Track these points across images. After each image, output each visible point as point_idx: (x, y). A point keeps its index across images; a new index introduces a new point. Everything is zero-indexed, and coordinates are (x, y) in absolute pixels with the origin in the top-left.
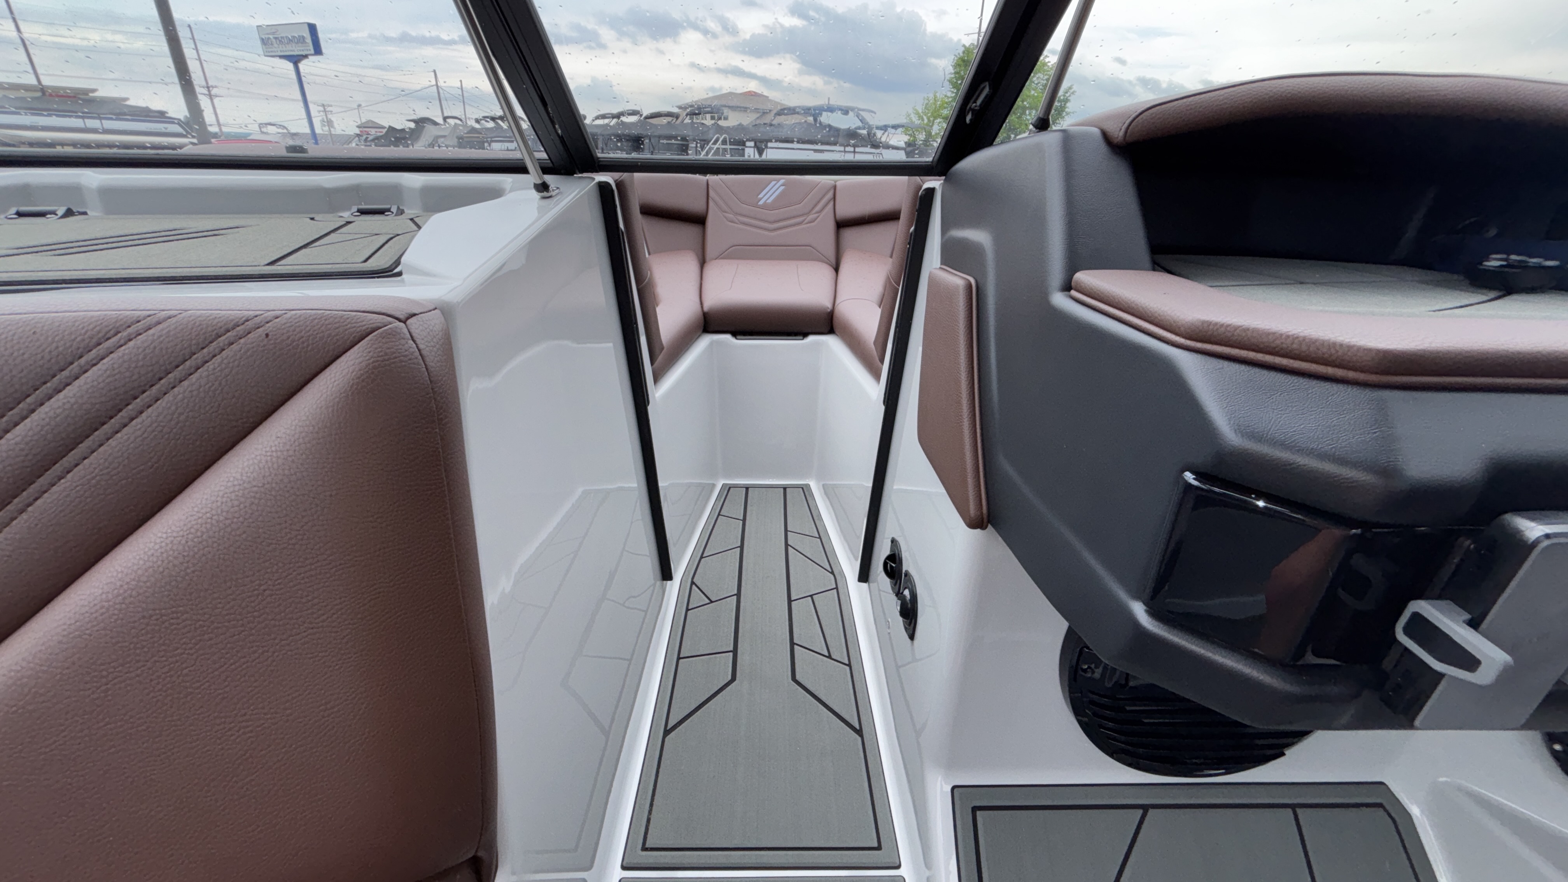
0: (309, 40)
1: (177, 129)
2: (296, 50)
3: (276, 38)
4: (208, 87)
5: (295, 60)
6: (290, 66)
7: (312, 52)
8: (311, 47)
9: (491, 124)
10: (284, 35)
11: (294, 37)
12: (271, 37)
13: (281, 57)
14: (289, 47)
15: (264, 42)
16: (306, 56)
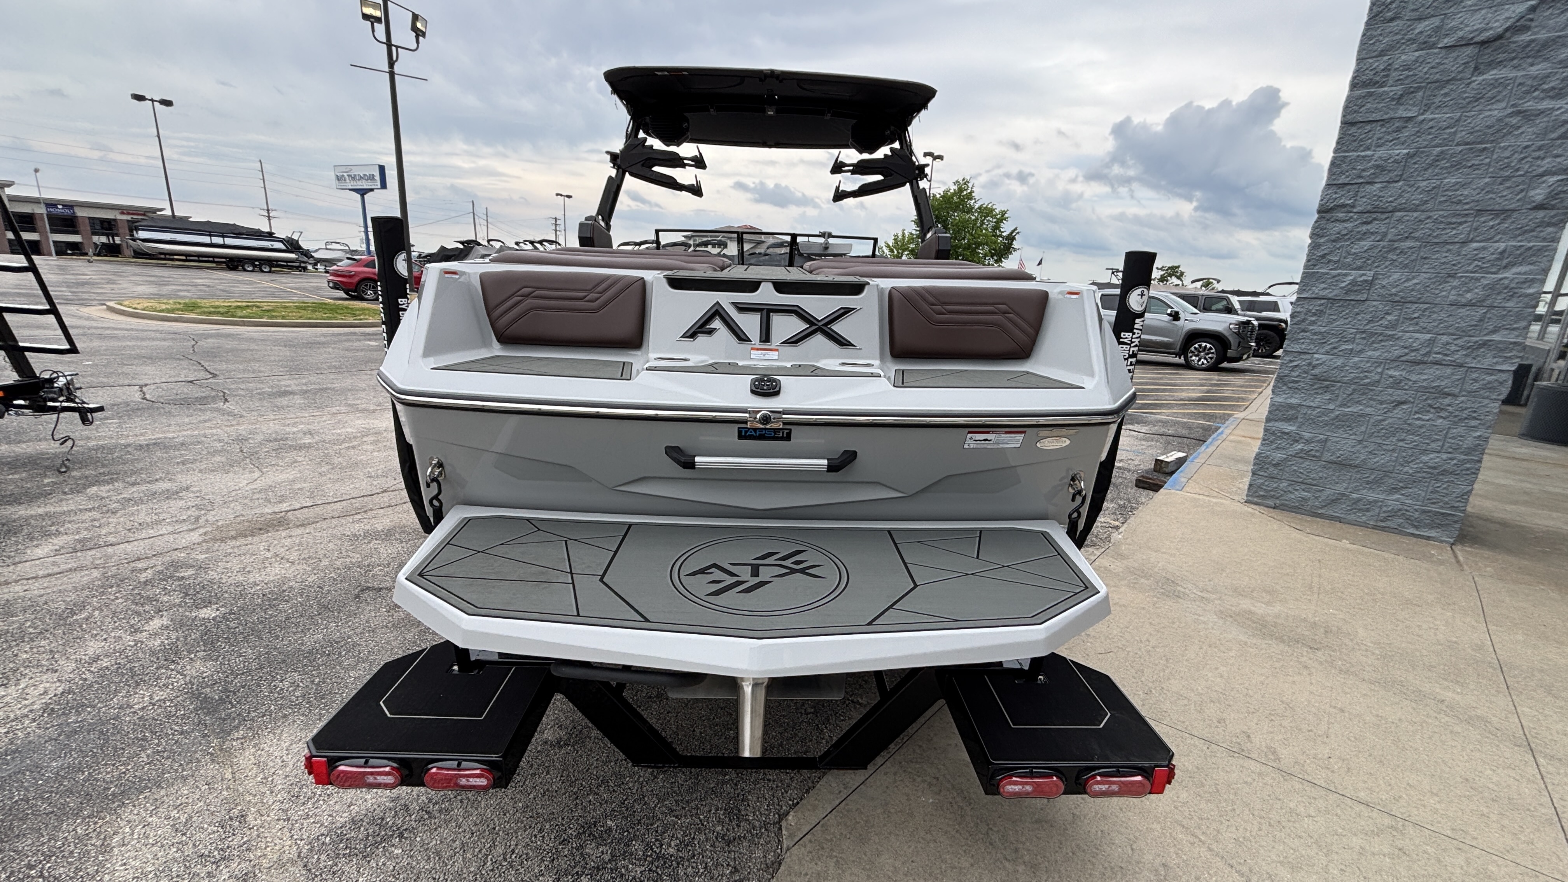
0: (378, 178)
1: (280, 246)
2: (365, 185)
3: (349, 176)
4: (268, 210)
5: (363, 192)
6: (359, 196)
7: (379, 186)
8: (379, 183)
9: (529, 247)
10: (356, 173)
11: (365, 175)
12: (345, 174)
13: (351, 190)
14: (359, 183)
15: (338, 178)
16: (372, 190)
